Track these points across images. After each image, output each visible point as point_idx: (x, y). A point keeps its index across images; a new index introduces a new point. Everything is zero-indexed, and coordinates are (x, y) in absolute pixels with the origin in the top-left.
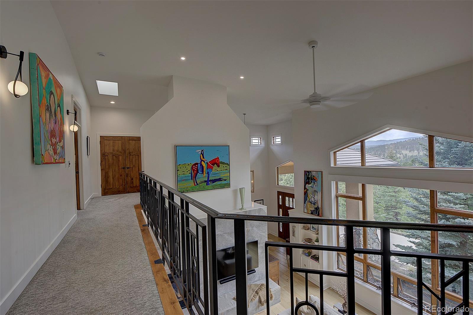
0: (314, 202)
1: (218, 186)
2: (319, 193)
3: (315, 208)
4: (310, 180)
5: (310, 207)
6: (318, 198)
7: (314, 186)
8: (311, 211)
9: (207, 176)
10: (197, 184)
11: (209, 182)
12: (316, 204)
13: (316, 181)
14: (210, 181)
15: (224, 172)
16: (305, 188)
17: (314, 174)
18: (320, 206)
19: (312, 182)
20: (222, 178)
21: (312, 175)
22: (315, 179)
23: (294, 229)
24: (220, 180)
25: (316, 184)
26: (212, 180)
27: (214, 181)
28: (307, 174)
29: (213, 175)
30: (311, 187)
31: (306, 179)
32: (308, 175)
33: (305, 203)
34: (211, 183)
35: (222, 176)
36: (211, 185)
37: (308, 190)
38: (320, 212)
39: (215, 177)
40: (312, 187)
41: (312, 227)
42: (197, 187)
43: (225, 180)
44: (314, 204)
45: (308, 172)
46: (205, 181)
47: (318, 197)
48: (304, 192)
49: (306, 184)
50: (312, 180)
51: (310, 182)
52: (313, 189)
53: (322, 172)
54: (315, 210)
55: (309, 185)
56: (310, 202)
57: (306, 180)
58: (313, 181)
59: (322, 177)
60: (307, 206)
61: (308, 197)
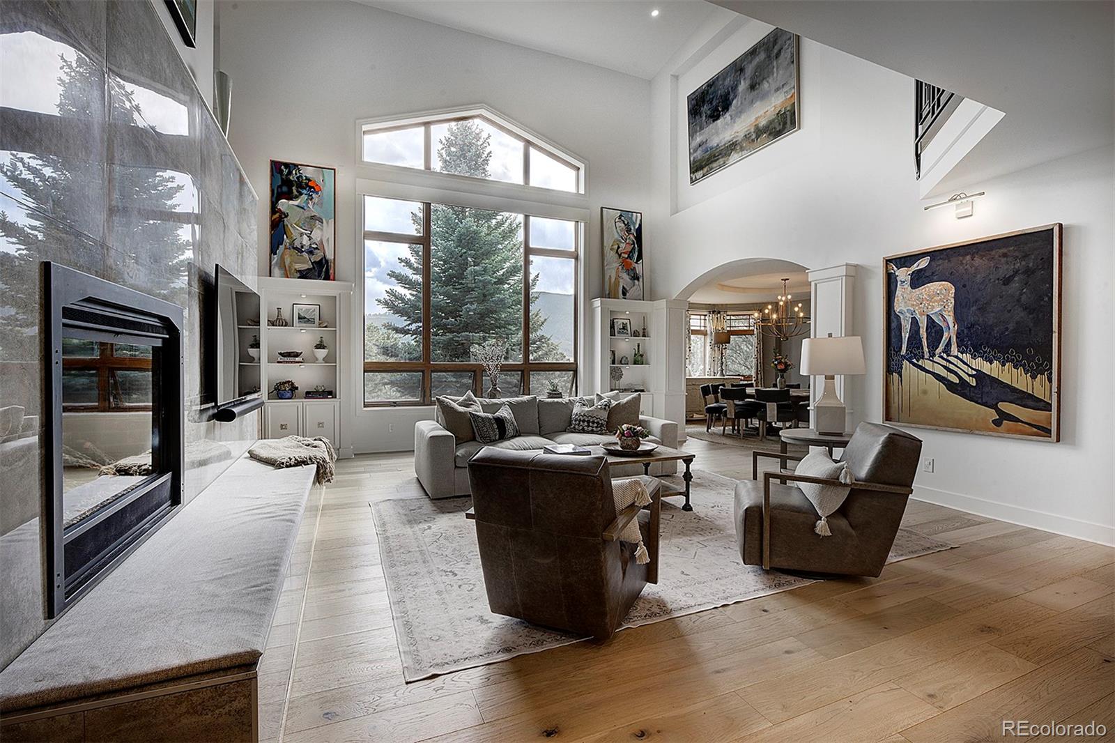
0: (310, 247)
2: (327, 223)
3: (312, 263)
5: (296, 263)
6: (322, 235)
7: (311, 206)
8: (299, 269)
12: (317, 251)
13: (316, 192)
16: (274, 209)
17: (308, 173)
18: (330, 256)
19: (301, 194)
22: (313, 188)
25: (315, 200)
30: (297, 206)
31: (280, 183)
33: (273, 250)
37: (286, 216)
38: (331, 272)
40: (303, 208)
41: (299, 318)
44: (311, 252)
45: (287, 165)
47: (324, 234)
48: (272, 221)
49: (278, 200)
50: (302, 188)
51: (295, 192)
52: (307, 214)
53: (334, 170)
54: (314, 267)
55: (291, 202)
56: (296, 248)
57: (280, 187)
58: (304, 192)
59: (335, 184)
60: (282, 259)
61: (285, 233)
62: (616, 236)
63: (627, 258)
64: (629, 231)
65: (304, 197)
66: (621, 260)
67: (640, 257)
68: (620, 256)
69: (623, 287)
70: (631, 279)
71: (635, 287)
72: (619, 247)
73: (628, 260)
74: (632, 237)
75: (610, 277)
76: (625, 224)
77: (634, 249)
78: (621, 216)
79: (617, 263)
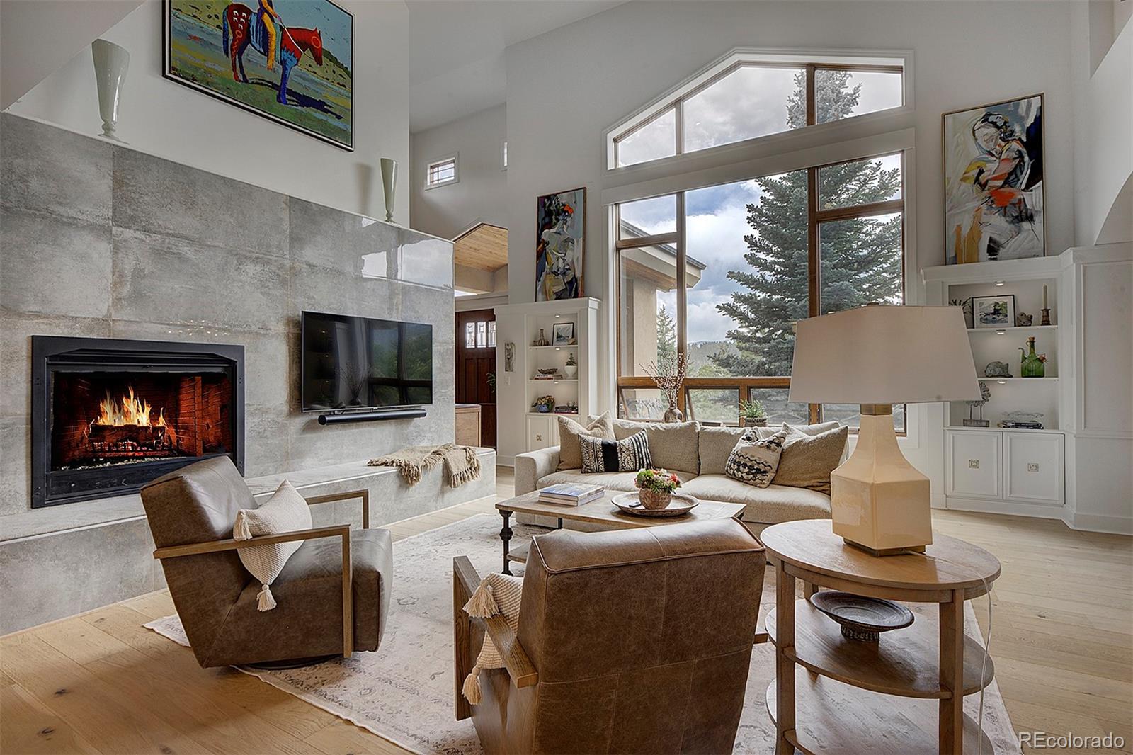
0: (564, 269)
1: (314, 123)
2: (578, 242)
3: (566, 284)
4: (553, 217)
5: (554, 286)
6: (573, 256)
7: (565, 230)
8: (556, 293)
9: (281, 71)
10: (245, 80)
11: (287, 96)
12: (570, 271)
13: (570, 215)
14: (291, 92)
15: (334, 87)
16: (539, 240)
17: (563, 199)
18: (579, 275)
19: (558, 220)
20: (330, 107)
21: (559, 204)
22: (567, 212)
23: (509, 350)
24: (320, 105)
25: (569, 223)
26: (296, 93)
27: (304, 101)
28: (545, 204)
29: (299, 80)
30: (555, 233)
31: (543, 216)
32: (547, 205)
33: (538, 279)
34: (293, 101)
35: (328, 98)
36: (292, 107)
37: (548, 245)
38: (580, 289)
39: (306, 88)
40: (559, 233)
41: (558, 338)
42: (245, 89)
43: (339, 117)
44: (564, 274)
45: (548, 197)
46: (274, 86)
47: (574, 254)
48: (538, 252)
49: (542, 231)
50: (559, 215)
51: (554, 221)
52: (563, 238)
53: (585, 189)
54: (566, 288)
55: (551, 231)
56: (554, 273)
57: (544, 219)
58: (561, 218)
59: (585, 202)
60: (544, 284)
61: (547, 260)
62: (976, 153)
63: (1002, 187)
64: (1007, 136)
65: (560, 222)
66: (986, 193)
68: (983, 186)
69: (991, 240)
70: (1012, 222)
71: (1022, 236)
72: (981, 172)
73: (1007, 189)
74: (1015, 146)
75: (959, 227)
76: (998, 128)
77: (1020, 166)
78: (988, 115)
79: (978, 201)
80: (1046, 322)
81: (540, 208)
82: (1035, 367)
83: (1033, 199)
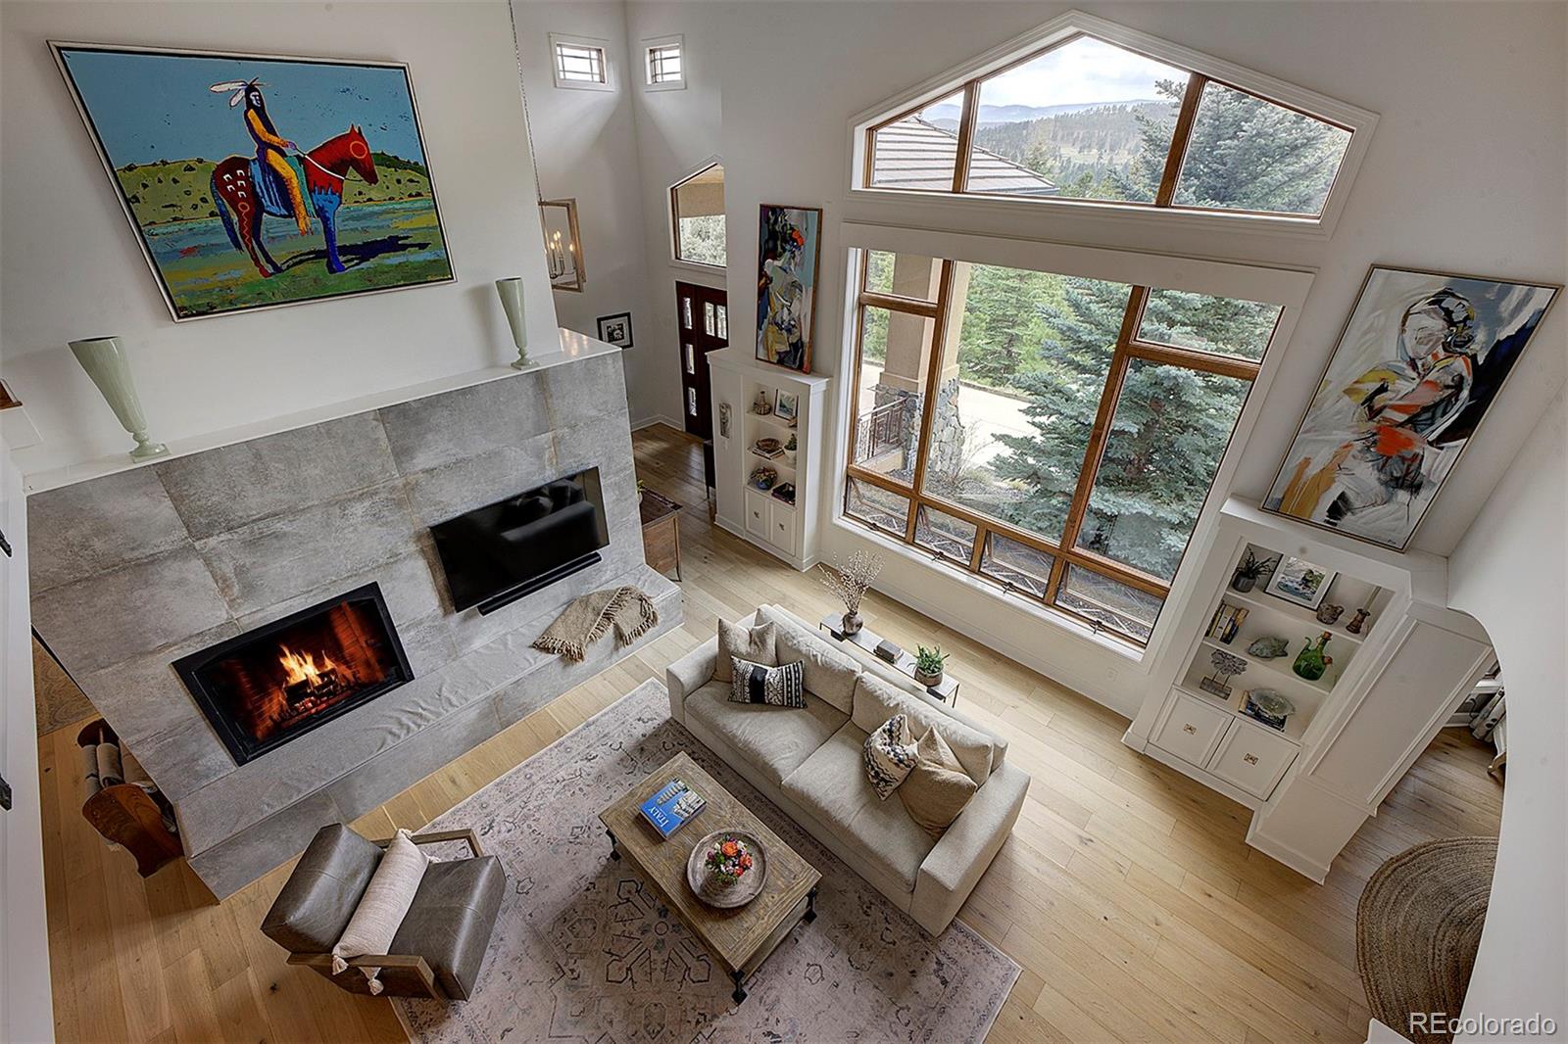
0: (789, 324)
1: (391, 274)
2: (806, 291)
3: (790, 345)
4: (779, 243)
5: (777, 342)
6: (801, 309)
7: (792, 267)
8: (778, 353)
9: (321, 227)
10: (278, 269)
11: (341, 259)
12: (795, 330)
13: (798, 247)
14: (344, 250)
15: (407, 205)
16: (762, 274)
17: (792, 218)
18: (806, 339)
19: (784, 250)
20: (406, 238)
21: (786, 225)
22: (796, 241)
23: (724, 414)
24: (392, 245)
25: (798, 259)
26: (351, 246)
27: (367, 251)
28: (769, 219)
29: (352, 224)
30: (780, 267)
31: (767, 237)
32: (772, 221)
33: (759, 327)
34: (352, 260)
35: (399, 226)
36: (354, 269)
37: (771, 282)
38: (805, 358)
39: (365, 230)
40: (785, 271)
41: (781, 406)
42: (281, 282)
43: (422, 246)
44: (789, 331)
45: (774, 210)
46: (319, 254)
47: (802, 307)
48: (759, 288)
49: (765, 259)
50: (787, 242)
51: (780, 250)
52: (789, 279)
53: (820, 211)
54: (791, 352)
55: (776, 263)
56: (777, 324)
57: (767, 241)
58: (788, 247)
59: (819, 232)
60: (766, 336)
61: (769, 304)
62: (1391, 354)
63: (1402, 425)
64: (1455, 345)
65: (787, 254)
66: (1372, 425)
67: (1464, 427)
68: (1373, 413)
69: (1342, 496)
70: (1385, 484)
71: (1388, 508)
72: (1382, 389)
73: (1406, 432)
74: (1460, 365)
75: (1307, 461)
76: (1451, 323)
77: (1446, 404)
78: (1446, 293)
79: (1353, 433)
80: (1354, 628)
81: (763, 223)
82: (1311, 669)
83: (1436, 462)
